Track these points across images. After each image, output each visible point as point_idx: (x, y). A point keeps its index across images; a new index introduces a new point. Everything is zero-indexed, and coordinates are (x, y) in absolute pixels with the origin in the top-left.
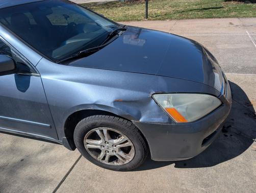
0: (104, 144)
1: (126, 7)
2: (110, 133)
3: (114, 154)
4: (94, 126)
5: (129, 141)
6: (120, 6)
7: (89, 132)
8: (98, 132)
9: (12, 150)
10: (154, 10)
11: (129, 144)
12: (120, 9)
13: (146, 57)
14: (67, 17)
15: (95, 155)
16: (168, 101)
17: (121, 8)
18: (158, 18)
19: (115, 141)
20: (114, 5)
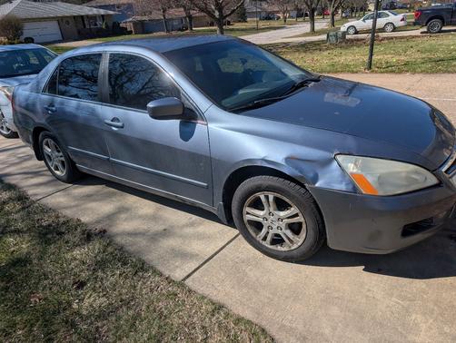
0: (267, 216)
1: (337, 51)
2: (277, 200)
3: (279, 232)
4: (259, 189)
5: (300, 215)
6: (327, 49)
7: (252, 198)
8: (262, 197)
9: (154, 218)
10: (386, 57)
11: (300, 219)
12: (326, 53)
13: (337, 113)
14: (244, 62)
15: (255, 232)
16: (355, 164)
17: (329, 51)
18: (389, 69)
19: (282, 214)
20: (318, 47)
